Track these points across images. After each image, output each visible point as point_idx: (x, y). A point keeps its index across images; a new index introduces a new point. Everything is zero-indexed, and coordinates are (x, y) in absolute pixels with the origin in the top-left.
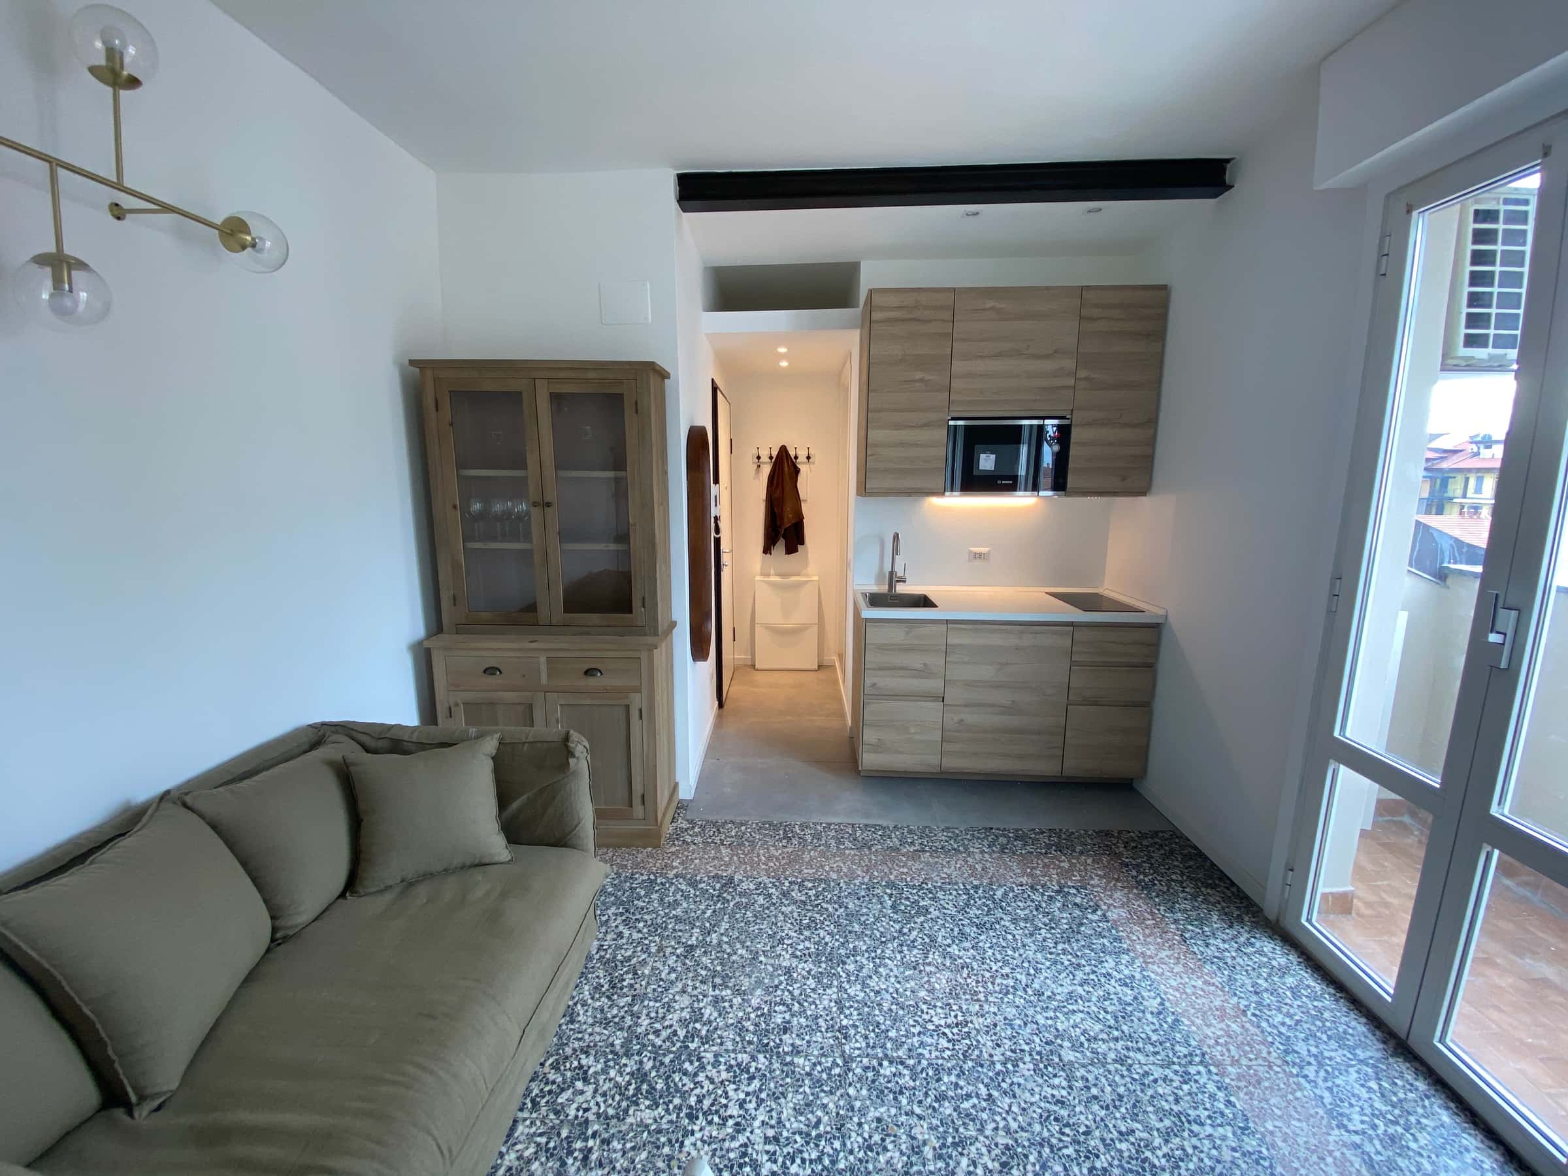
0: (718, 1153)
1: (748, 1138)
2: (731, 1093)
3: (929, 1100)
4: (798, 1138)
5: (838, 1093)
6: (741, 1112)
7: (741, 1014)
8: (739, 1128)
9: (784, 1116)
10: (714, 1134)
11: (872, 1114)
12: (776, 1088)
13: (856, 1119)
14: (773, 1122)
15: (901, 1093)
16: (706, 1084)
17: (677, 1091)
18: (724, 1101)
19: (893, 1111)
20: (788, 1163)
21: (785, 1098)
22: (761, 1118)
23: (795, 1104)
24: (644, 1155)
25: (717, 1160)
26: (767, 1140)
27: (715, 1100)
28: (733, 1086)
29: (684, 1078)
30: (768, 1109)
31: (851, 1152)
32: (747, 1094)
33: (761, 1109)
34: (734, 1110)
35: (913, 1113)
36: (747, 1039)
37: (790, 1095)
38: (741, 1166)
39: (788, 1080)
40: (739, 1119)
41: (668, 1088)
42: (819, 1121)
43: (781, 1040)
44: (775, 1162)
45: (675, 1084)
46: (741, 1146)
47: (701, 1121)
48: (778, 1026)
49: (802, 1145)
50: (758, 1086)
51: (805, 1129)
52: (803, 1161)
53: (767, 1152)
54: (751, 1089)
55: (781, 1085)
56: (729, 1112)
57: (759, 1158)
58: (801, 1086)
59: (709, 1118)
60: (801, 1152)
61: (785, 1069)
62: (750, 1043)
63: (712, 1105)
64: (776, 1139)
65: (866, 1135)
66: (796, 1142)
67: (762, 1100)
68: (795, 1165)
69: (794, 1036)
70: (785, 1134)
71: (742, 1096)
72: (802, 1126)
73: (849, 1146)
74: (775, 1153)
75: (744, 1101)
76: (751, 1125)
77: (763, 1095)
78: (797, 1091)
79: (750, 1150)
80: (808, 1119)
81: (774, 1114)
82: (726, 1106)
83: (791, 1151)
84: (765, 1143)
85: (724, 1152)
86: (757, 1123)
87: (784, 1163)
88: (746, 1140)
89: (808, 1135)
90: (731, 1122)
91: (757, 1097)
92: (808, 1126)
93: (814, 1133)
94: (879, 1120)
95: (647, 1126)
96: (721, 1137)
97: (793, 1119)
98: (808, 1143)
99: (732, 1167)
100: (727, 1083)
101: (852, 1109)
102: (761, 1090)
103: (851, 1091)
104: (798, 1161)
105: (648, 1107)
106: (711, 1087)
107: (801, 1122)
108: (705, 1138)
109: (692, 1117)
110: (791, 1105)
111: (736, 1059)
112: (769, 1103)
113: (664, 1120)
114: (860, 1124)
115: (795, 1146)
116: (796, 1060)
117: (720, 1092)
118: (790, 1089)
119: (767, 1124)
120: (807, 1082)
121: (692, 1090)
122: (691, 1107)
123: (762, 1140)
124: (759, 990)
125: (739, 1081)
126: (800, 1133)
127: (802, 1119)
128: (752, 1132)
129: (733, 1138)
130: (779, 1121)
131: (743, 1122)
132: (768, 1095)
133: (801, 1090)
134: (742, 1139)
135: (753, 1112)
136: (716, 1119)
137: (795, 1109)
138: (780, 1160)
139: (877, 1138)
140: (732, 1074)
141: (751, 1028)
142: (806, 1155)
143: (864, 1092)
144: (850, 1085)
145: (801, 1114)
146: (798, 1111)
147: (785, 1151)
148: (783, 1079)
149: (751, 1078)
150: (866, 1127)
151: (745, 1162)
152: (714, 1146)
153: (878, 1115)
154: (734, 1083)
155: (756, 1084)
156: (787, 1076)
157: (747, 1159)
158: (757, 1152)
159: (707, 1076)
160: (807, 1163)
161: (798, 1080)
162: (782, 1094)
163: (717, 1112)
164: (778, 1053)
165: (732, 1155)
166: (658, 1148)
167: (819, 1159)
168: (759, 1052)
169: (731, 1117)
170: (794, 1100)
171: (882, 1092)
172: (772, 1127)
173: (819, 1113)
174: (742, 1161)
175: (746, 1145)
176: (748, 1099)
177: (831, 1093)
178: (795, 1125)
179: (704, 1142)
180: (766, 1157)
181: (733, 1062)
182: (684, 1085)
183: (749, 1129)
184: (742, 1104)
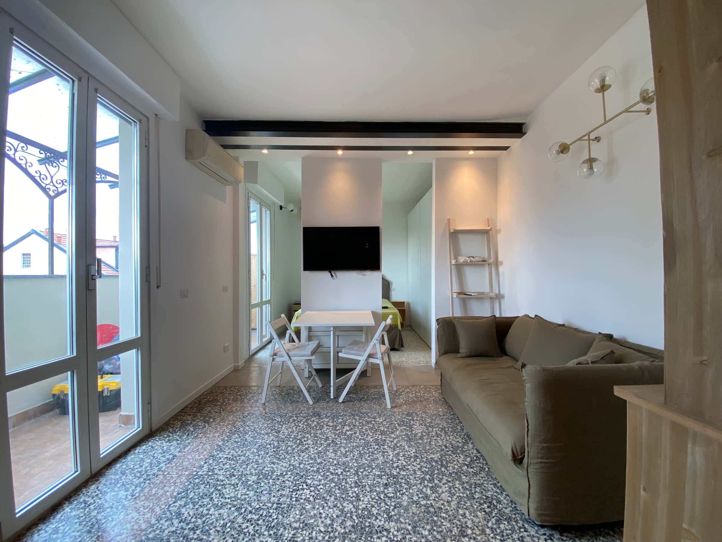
0: (403, 449)
2: (404, 462)
3: (325, 463)
5: (361, 464)
7: (411, 491)
8: (398, 454)
9: (382, 458)
10: (406, 453)
11: (348, 459)
12: (387, 464)
13: (355, 457)
15: (336, 464)
16: (415, 465)
18: (406, 460)
19: (340, 460)
20: (379, 448)
23: (378, 461)
24: (427, 448)
27: (410, 460)
29: (426, 466)
30: (388, 459)
31: (357, 450)
32: (398, 462)
35: (333, 459)
36: (404, 480)
37: (381, 462)
38: (394, 447)
42: (369, 457)
43: (388, 480)
44: (383, 448)
48: (390, 487)
50: (394, 465)
51: (374, 455)
52: (374, 448)
54: (397, 464)
55: (385, 465)
56: (403, 458)
61: (384, 470)
62: (402, 479)
64: (384, 452)
65: (352, 454)
66: (377, 452)
67: (391, 461)
68: (376, 447)
69: (382, 482)
70: (381, 454)
73: (358, 452)
74: (384, 450)
75: (398, 460)
77: (391, 462)
78: (378, 464)
79: (392, 450)
80: (373, 457)
81: (386, 458)
82: (405, 459)
83: (378, 450)
84: (387, 451)
85: (401, 449)
86: (392, 455)
90: (401, 455)
93: (371, 454)
94: (346, 457)
95: (431, 454)
96: (403, 452)
97: (379, 457)
99: (397, 447)
100: (407, 465)
101: (356, 460)
102: (393, 464)
103: (356, 464)
105: (434, 458)
106: (413, 464)
108: (409, 452)
111: (406, 472)
113: (426, 455)
114: (354, 456)
116: (379, 473)
117: (409, 462)
119: (388, 455)
121: (420, 463)
122: (418, 458)
123: (389, 452)
124: (405, 505)
125: (402, 466)
127: (375, 457)
129: (399, 452)
130: (383, 456)
133: (376, 464)
134: (396, 452)
135: (394, 458)
138: (381, 448)
139: (348, 453)
141: (403, 485)
142: (373, 449)
143: (350, 464)
144: (356, 466)
146: (377, 459)
147: (380, 450)
149: (397, 467)
150: (351, 456)
152: (405, 450)
153: (347, 459)
155: (395, 465)
156: (383, 468)
158: (390, 450)
162: (384, 463)
163: (408, 458)
164: (388, 475)
165: (398, 449)
166: (424, 449)
167: (368, 449)
168: (397, 475)
171: (343, 465)
172: (386, 455)
173: (369, 458)
177: (364, 464)
178: (377, 455)
180: (387, 449)
181: (407, 471)
183: (394, 454)
184: (399, 460)
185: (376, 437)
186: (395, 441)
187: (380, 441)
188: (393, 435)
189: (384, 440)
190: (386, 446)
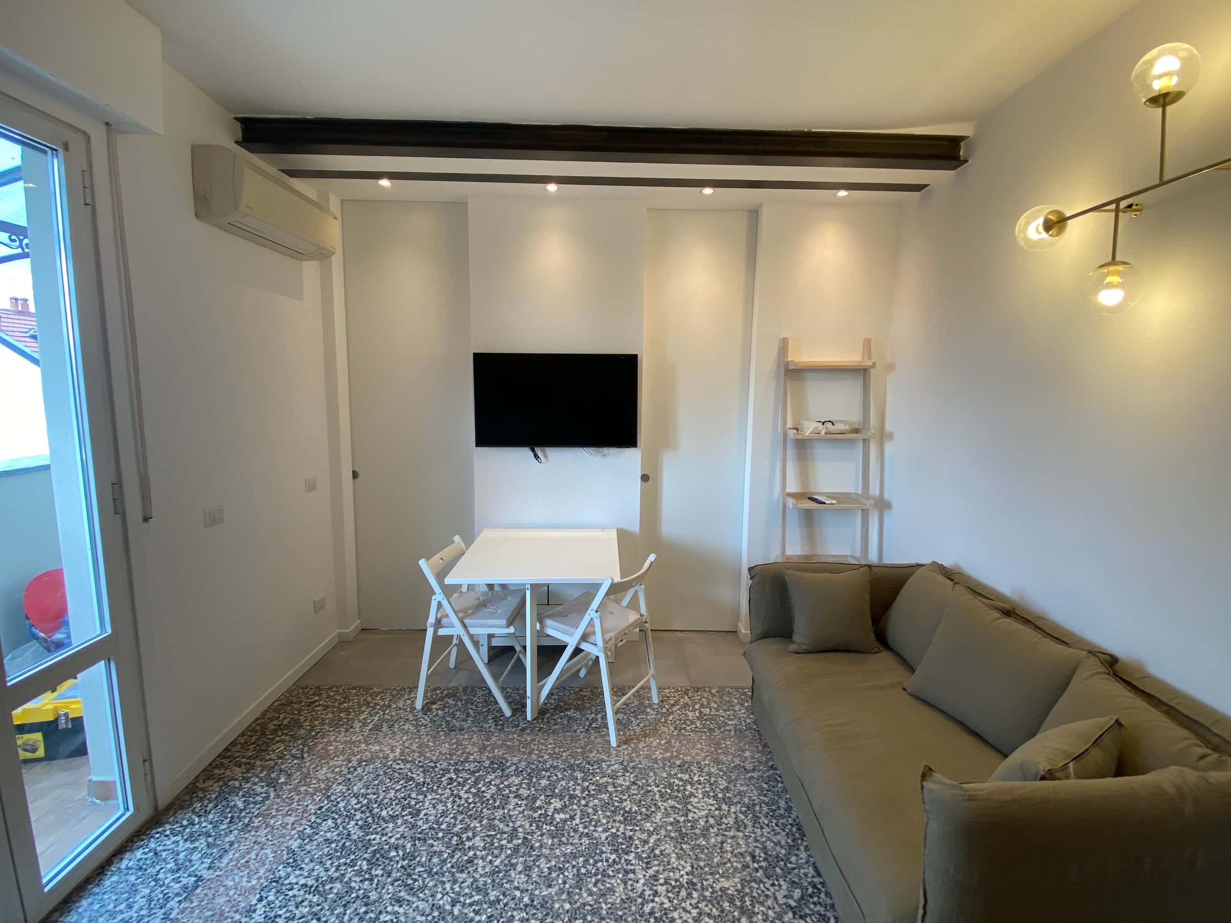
0: (666, 863)
1: (647, 872)
2: (666, 901)
3: (505, 901)
4: (611, 873)
5: (578, 904)
6: (655, 888)
8: (655, 877)
9: (622, 886)
10: (671, 874)
11: (553, 891)
12: (630, 907)
13: (567, 886)
14: (630, 882)
15: (526, 906)
16: (689, 908)
17: (709, 901)
18: (670, 895)
19: (537, 892)
20: (617, 859)
21: (622, 899)
22: (639, 885)
23: (614, 895)
24: (716, 860)
25: (665, 859)
26: (633, 872)
27: (678, 896)
28: (665, 906)
29: (709, 912)
30: (635, 891)
31: (574, 867)
32: (653, 901)
33: (640, 891)
34: (661, 889)
35: (522, 892)
37: (618, 901)
38: (649, 857)
39: (620, 913)
40: (655, 883)
41: (718, 903)
42: (595, 884)
44: (626, 860)
45: (714, 906)
46: (651, 868)
47: (684, 880)
49: (608, 869)
50: (645, 908)
51: (606, 879)
52: (607, 861)
53: (632, 865)
54: (651, 905)
55: (626, 908)
56: (664, 888)
57: (637, 862)
58: (609, 908)
59: (678, 883)
60: (608, 866)
63: (679, 892)
64: (627, 872)
65: (561, 876)
66: (613, 871)
67: (640, 897)
68: (612, 859)
70: (620, 876)
71: (657, 899)
72: (609, 881)
73: (575, 870)
74: (627, 865)
75: (654, 896)
76: (646, 880)
77: (640, 900)
78: (612, 905)
79: (644, 865)
80: (603, 885)
81: (630, 888)
82: (668, 891)
83: (615, 866)
84: (634, 870)
85: (662, 864)
86: (642, 881)
87: (620, 859)
88: (648, 871)
89: (603, 876)
90: (662, 881)
91: (644, 899)
92: (604, 881)
93: (599, 877)
94: (550, 886)
95: (722, 877)
96: (667, 872)
97: (615, 885)
98: (604, 870)
99: (655, 856)
100: (671, 908)
101: (569, 893)
102: (642, 904)
103: (567, 906)
104: (611, 861)
105: (728, 889)
106: (683, 905)
107: (609, 883)
108: (677, 871)
109: (690, 883)
110: (617, 894)
112: (635, 895)
113: (712, 880)
114: (564, 883)
115: (612, 869)
117: (675, 901)
118: (618, 906)
119: (634, 881)
120: (604, 912)
121: (698, 902)
122: (695, 890)
123: (636, 871)
125: (662, 911)
126: (609, 876)
127: (608, 885)
128: (645, 876)
129: (658, 872)
130: (625, 883)
131: (652, 882)
132: (636, 901)
133: (609, 905)
134: (651, 872)
135: (646, 888)
136: (673, 883)
137: (614, 892)
138: (623, 861)
139: (554, 875)
140: (669, 916)
142: (605, 864)
143: (557, 906)
144: (567, 911)
145: (609, 888)
146: (612, 890)
147: (620, 866)
148: (625, 914)
149: (652, 913)
150: (560, 881)
151: (646, 859)
152: (669, 867)
153: (550, 890)
154: (665, 909)
155: (647, 909)
156: (621, 916)
157: (646, 861)
158: (639, 864)
159: (690, 913)
160: (604, 860)
161: (612, 913)
162: (624, 902)
163: (674, 887)
165: (656, 862)
166: (708, 865)
167: (596, 862)
169: (662, 885)
170: (614, 898)
171: (542, 906)
172: (630, 879)
173: (595, 889)
174: (649, 860)
175: (648, 868)
176: (651, 897)
177: (584, 905)
178: (613, 881)
179: (677, 869)
180: (633, 862)
182: (706, 906)
183: (647, 877)
184: (656, 894)
185: (614, 830)
186: (652, 841)
187: (620, 840)
188: (648, 824)
189: (630, 837)
190: (633, 855)
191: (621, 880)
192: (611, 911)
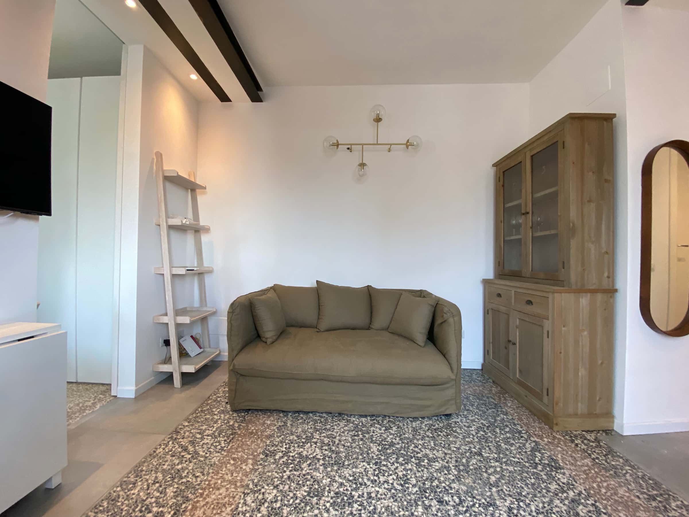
0: (361, 475)
1: (369, 485)
2: (391, 477)
4: (372, 508)
6: (382, 482)
7: (442, 479)
8: (374, 481)
9: (383, 501)
10: (369, 472)
12: (399, 497)
14: (379, 496)
16: (394, 467)
17: (387, 457)
18: (386, 474)
20: (359, 503)
21: (394, 501)
22: (380, 490)
23: (391, 506)
25: (358, 475)
26: (369, 494)
27: (386, 471)
28: (395, 478)
29: (395, 459)
30: (386, 493)
32: (392, 484)
33: (385, 490)
34: (382, 479)
36: (426, 482)
37: (396, 504)
39: (405, 503)
40: (378, 481)
41: (389, 454)
43: (432, 499)
44: (359, 497)
45: (391, 456)
46: (365, 483)
47: (374, 467)
48: (442, 498)
49: (368, 510)
50: (398, 488)
51: (378, 511)
52: (360, 510)
53: (363, 494)
54: (395, 485)
55: (401, 500)
57: (360, 490)
58: (403, 510)
59: (377, 470)
60: (365, 509)
61: (413, 501)
62: (424, 484)
63: (383, 470)
64: (370, 497)
66: (370, 507)
67: (390, 491)
68: (357, 506)
69: (438, 506)
70: (373, 502)
71: (391, 482)
72: (379, 510)
74: (363, 497)
76: (376, 486)
77: (393, 491)
78: (400, 508)
79: (363, 487)
80: (383, 513)
81: (384, 496)
82: (384, 476)
83: (365, 504)
84: (367, 493)
85: (361, 477)
86: (377, 489)
87: (358, 501)
88: (368, 485)
89: (375, 513)
90: (376, 478)
91: (392, 488)
92: (380, 513)
95: (370, 450)
96: (369, 475)
97: (382, 505)
98: (370, 512)
99: (355, 480)
100: (396, 475)
102: (396, 490)
104: (360, 508)
105: (378, 449)
106: (393, 469)
107: (381, 509)
108: (367, 469)
109: (376, 464)
110: (390, 504)
111: (411, 477)
112: (389, 494)
113: (373, 455)
115: (368, 507)
116: (420, 507)
117: (391, 472)
118: (400, 504)
119: (378, 493)
120: (407, 513)
121: (389, 462)
122: (381, 462)
123: (369, 491)
124: (466, 488)
125: (399, 480)
126: (375, 509)
127: (383, 510)
128: (372, 487)
129: (368, 480)
130: (380, 499)
131: (377, 483)
132: (394, 493)
133: (401, 510)
134: (368, 483)
135: (383, 487)
136: (376, 472)
137: (388, 506)
138: (360, 500)
140: (402, 476)
141: (434, 484)
142: (363, 511)
145: (386, 510)
146: (387, 508)
147: (365, 502)
148: (405, 500)
149: (401, 485)
151: (358, 485)
152: (364, 473)
154: (397, 478)
155: (400, 488)
156: (408, 502)
157: (359, 486)
158: (363, 490)
159: (398, 467)
160: (359, 512)
161: (406, 508)
162: (396, 500)
163: (380, 472)
164: (422, 498)
165: (360, 480)
166: (361, 454)
168: (419, 488)
169: (379, 478)
170: (393, 506)
172: (376, 496)
174: (358, 483)
175: (365, 484)
176: (390, 484)
178: (379, 507)
179: (366, 469)
180: (360, 493)
181: (409, 477)
182: (391, 459)
183: (374, 486)
184: (386, 482)
185: (328, 505)
186: (341, 480)
187: (339, 500)
188: (324, 481)
189: (336, 493)
190: (353, 493)
191: (378, 501)
192: (405, 509)
